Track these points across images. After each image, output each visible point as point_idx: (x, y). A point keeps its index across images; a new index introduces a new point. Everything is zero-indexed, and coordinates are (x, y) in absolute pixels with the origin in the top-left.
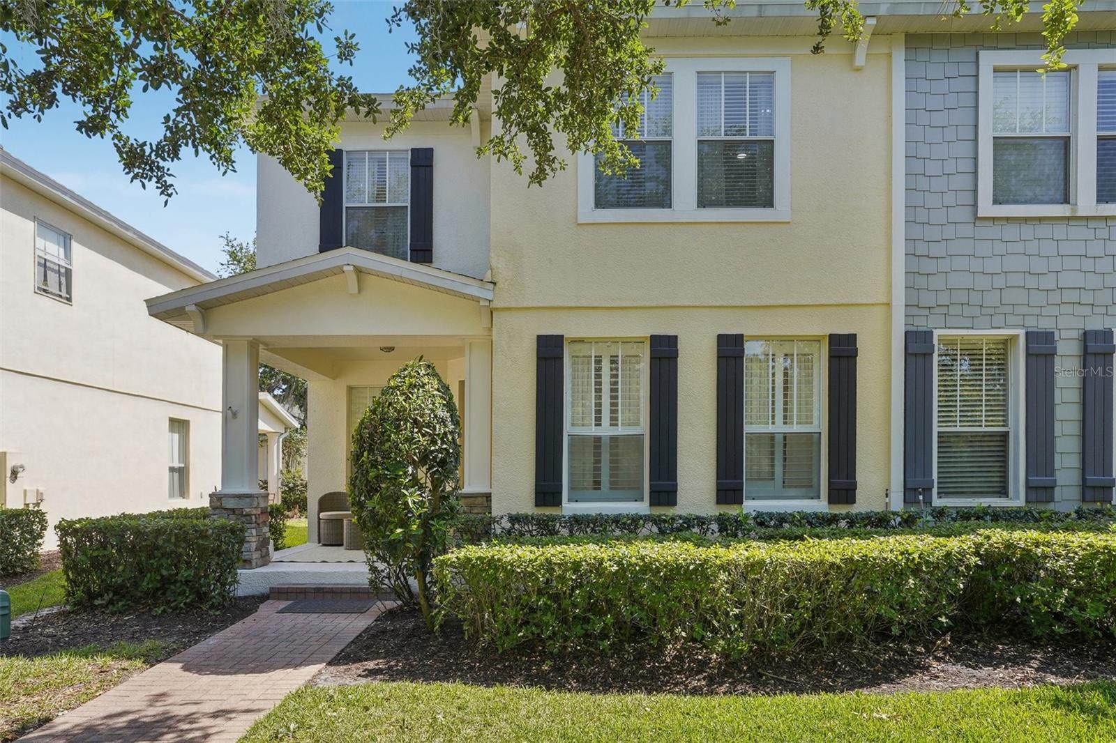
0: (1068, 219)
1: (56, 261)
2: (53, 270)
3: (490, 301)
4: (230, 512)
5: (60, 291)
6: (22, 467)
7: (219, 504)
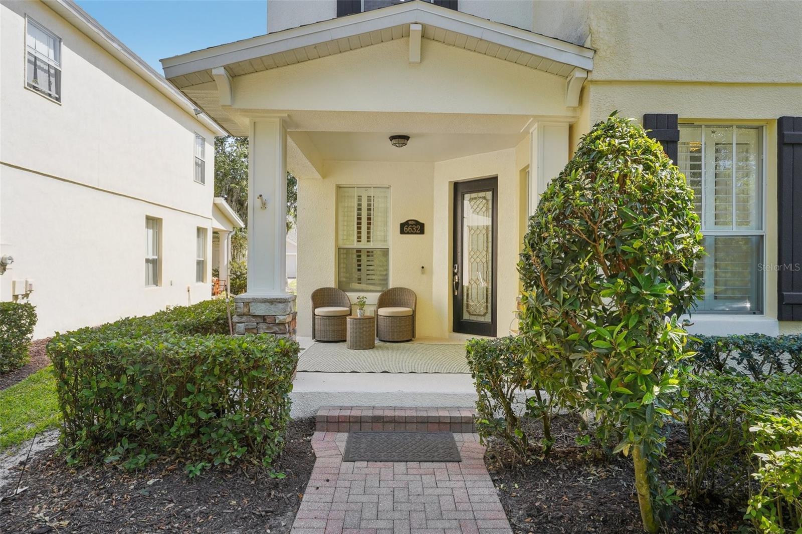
1: (46, 60)
2: (42, 69)
3: (588, 72)
4: (260, 320)
5: (50, 90)
6: (10, 259)
7: (246, 310)
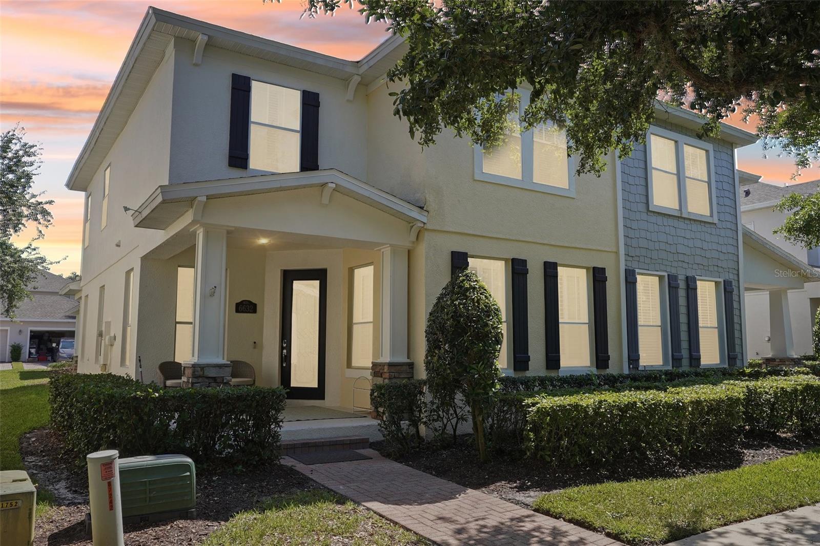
0: (678, 217)
3: (424, 223)
4: (211, 381)
7: (202, 373)
